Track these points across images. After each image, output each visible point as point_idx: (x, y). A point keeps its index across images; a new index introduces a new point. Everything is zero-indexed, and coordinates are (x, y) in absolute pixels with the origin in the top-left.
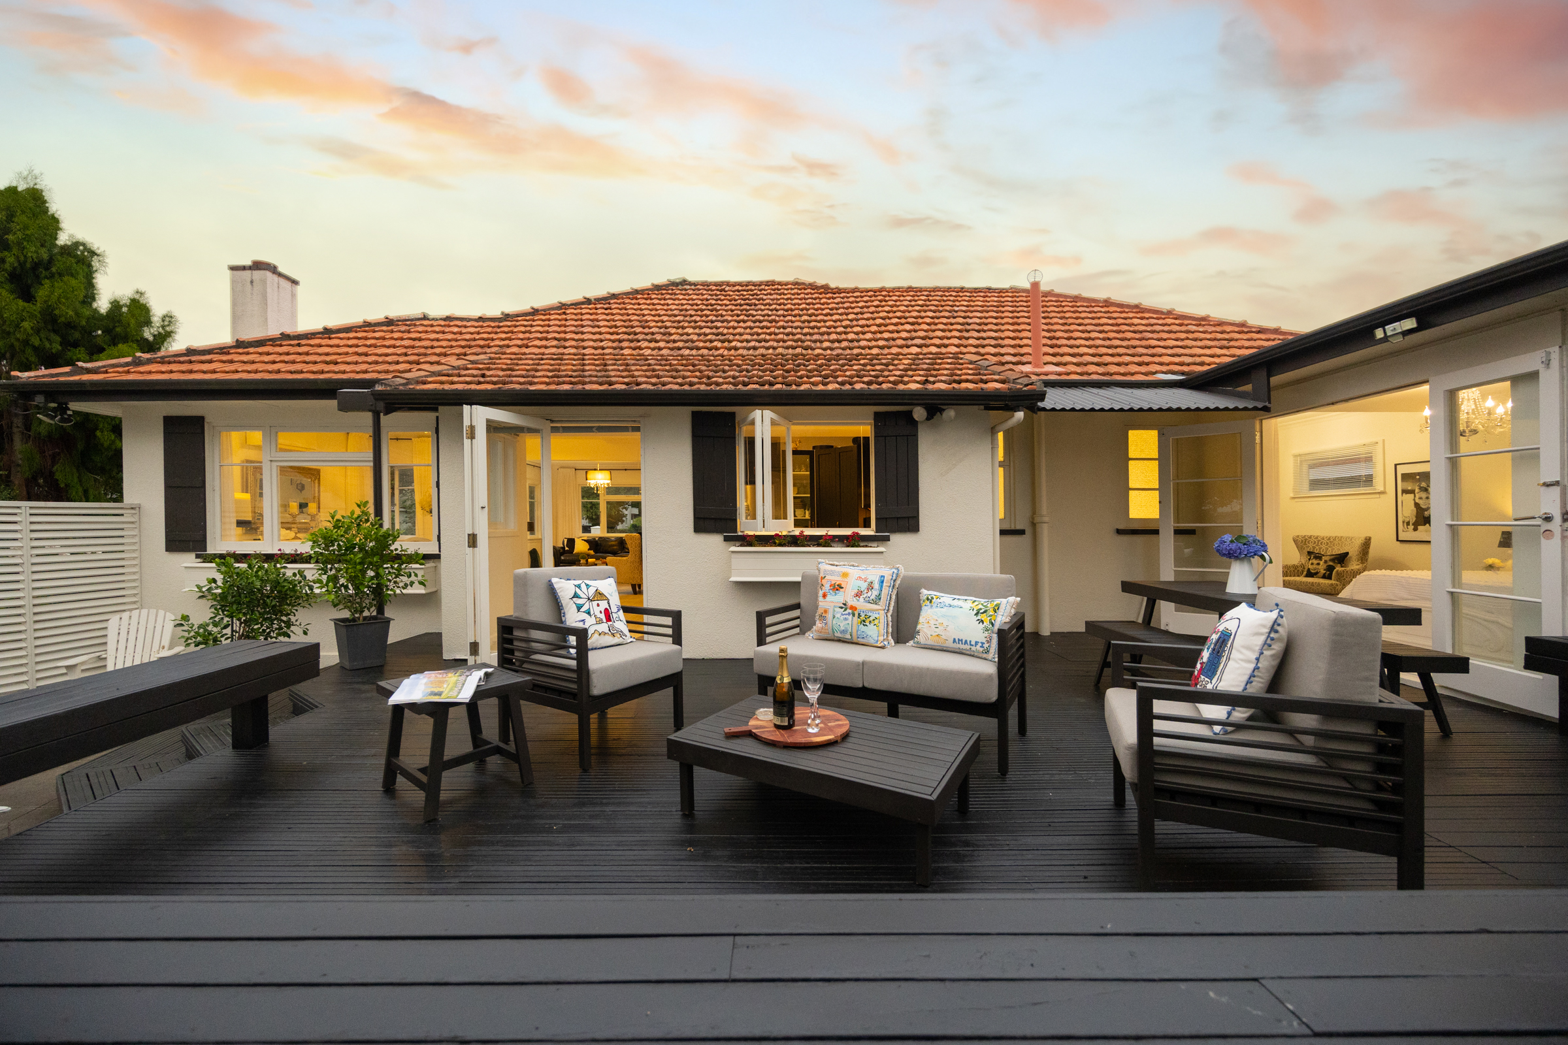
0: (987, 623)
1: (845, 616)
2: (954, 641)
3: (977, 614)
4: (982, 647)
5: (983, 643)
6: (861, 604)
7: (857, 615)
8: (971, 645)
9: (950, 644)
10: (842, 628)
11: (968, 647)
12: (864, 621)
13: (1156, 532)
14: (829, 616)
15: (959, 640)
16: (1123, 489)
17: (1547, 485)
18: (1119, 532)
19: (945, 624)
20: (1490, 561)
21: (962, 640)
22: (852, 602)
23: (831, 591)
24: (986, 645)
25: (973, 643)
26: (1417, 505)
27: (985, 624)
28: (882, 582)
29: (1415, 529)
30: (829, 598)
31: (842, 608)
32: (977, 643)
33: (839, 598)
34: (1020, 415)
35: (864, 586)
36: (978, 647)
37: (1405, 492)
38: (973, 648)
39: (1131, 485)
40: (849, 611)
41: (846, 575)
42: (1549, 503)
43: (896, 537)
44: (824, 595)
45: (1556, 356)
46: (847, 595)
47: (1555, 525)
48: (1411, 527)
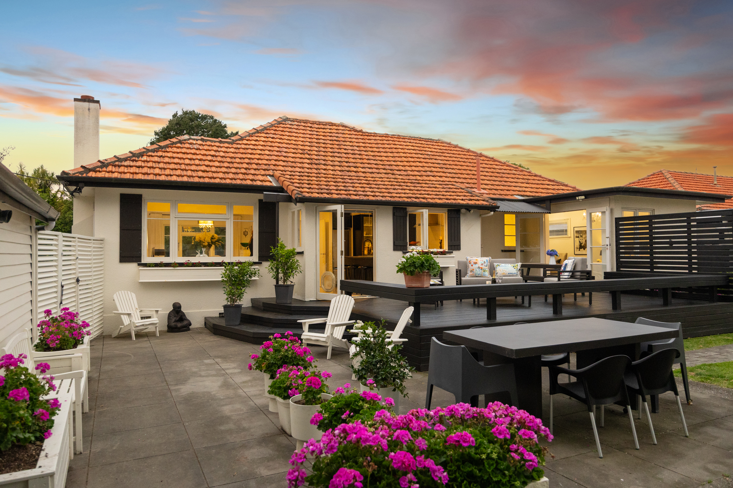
0: (516, 269)
3: (512, 267)
6: (483, 267)
9: (508, 274)
10: (479, 273)
12: (483, 271)
13: (515, 251)
14: (475, 271)
16: (502, 235)
17: (607, 238)
18: (502, 251)
19: (507, 270)
20: (598, 260)
21: (511, 273)
22: (481, 266)
24: (518, 273)
26: (580, 242)
28: (487, 261)
29: (579, 250)
30: (474, 266)
31: (478, 268)
33: (477, 266)
34: (492, 213)
35: (483, 262)
36: (516, 274)
37: (577, 237)
38: (514, 274)
39: (506, 234)
40: (480, 269)
41: (477, 260)
42: (607, 242)
43: (454, 252)
44: (472, 265)
45: (608, 209)
46: (479, 265)
47: (608, 247)
48: (578, 249)
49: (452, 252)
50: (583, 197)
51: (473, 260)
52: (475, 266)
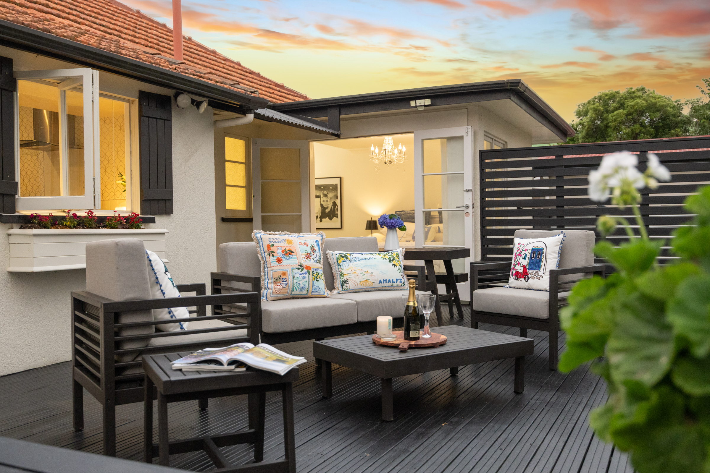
0: (398, 266)
1: (303, 275)
2: (380, 282)
3: (390, 261)
4: (401, 282)
5: (401, 280)
7: (311, 273)
8: (393, 282)
9: (377, 285)
10: (302, 286)
11: (390, 284)
12: (316, 277)
14: (289, 277)
15: (384, 280)
17: (467, 191)
18: (223, 220)
19: (370, 271)
21: (386, 280)
22: (305, 263)
23: (285, 256)
24: (403, 281)
25: (395, 280)
26: (322, 205)
27: (398, 267)
28: (319, 245)
29: (321, 221)
30: (285, 262)
31: (299, 269)
32: (397, 280)
33: (293, 261)
35: (309, 250)
36: (399, 283)
37: (317, 197)
38: (395, 284)
39: (227, 181)
40: (305, 270)
41: (289, 242)
42: (468, 199)
43: (158, 219)
44: (279, 261)
45: (470, 130)
46: (299, 258)
47: (470, 210)
48: (319, 219)
49: (153, 221)
50: (428, 102)
51: (278, 241)
52: (289, 263)
